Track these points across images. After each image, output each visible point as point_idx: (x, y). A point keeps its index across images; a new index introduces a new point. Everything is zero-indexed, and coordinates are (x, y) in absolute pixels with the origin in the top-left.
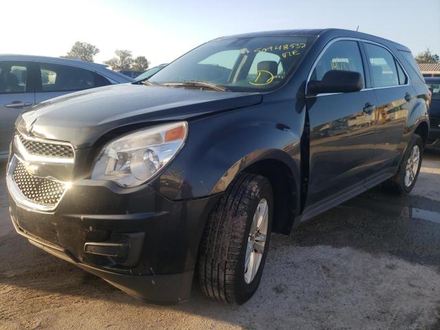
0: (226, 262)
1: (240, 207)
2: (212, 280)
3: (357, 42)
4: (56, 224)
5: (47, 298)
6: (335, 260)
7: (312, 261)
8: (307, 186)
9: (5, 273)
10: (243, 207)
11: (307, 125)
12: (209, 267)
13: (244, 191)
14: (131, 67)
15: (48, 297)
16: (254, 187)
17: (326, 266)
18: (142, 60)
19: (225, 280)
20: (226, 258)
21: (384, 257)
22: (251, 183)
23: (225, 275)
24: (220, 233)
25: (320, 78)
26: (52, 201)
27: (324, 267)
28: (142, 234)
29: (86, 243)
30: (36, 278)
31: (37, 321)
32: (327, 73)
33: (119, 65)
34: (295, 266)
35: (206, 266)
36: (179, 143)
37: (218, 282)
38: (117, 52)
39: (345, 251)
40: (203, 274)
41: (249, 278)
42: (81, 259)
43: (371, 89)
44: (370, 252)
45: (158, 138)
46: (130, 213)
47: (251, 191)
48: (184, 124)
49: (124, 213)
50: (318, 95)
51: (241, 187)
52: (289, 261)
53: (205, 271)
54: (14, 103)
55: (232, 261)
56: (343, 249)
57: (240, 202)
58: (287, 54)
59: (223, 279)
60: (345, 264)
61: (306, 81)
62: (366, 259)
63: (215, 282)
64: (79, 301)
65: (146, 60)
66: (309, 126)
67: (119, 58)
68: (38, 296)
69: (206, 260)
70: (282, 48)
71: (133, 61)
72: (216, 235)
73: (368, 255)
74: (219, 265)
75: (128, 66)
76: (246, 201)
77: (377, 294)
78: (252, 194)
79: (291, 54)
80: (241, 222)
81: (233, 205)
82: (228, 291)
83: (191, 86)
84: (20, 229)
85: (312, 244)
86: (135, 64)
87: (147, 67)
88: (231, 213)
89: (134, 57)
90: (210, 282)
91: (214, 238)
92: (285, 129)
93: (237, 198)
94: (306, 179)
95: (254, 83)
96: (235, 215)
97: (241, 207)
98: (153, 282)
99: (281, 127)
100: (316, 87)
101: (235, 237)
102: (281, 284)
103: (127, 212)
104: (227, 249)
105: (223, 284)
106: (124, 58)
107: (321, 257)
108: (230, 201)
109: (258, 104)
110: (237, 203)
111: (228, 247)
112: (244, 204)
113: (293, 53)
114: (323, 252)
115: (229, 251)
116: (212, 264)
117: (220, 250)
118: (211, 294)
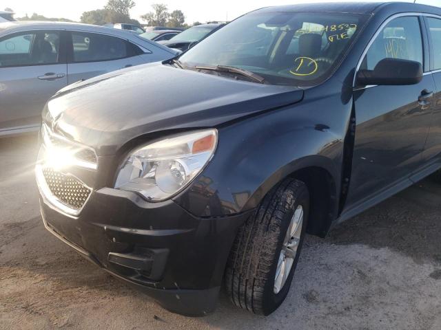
0: (255, 279)
1: (272, 221)
2: (239, 293)
3: (418, 17)
4: (79, 229)
5: (75, 291)
6: (373, 263)
7: (347, 263)
8: (347, 187)
9: (37, 260)
10: (275, 222)
11: (352, 122)
12: (236, 281)
13: (278, 202)
14: (167, 21)
15: (77, 289)
16: (289, 197)
17: (363, 271)
18: (179, 14)
19: (253, 296)
20: (255, 274)
21: (427, 263)
22: (286, 193)
23: (253, 291)
24: (249, 248)
25: (371, 66)
26: (76, 204)
27: (359, 272)
28: (166, 250)
29: (110, 253)
30: (66, 267)
31: (66, 318)
32: (379, 63)
33: (155, 19)
34: (328, 268)
35: (232, 280)
36: (208, 155)
37: (245, 296)
38: (153, 6)
39: (384, 252)
40: (230, 286)
41: (278, 287)
42: (106, 266)
43: (430, 73)
44: (412, 256)
45: (185, 148)
46: (154, 229)
47: (286, 202)
48: (214, 132)
49: (148, 229)
50: (367, 87)
51: (275, 197)
52: (322, 262)
53: (233, 284)
54: (47, 74)
55: (261, 278)
56: (382, 249)
57: (272, 216)
58: (335, 38)
59: (250, 295)
60: (383, 268)
61: (354, 69)
62: (407, 265)
63: (243, 296)
64: (106, 297)
65: (182, 14)
66: (355, 122)
67: (155, 12)
68: (67, 289)
69: (234, 275)
70: (329, 29)
71: (169, 15)
72: (245, 251)
73: (410, 260)
74: (247, 280)
75: (164, 20)
76: (279, 215)
77: (417, 310)
78: (287, 207)
79: (340, 37)
80: (272, 238)
81: (265, 218)
82: (256, 306)
83: (224, 72)
84: (48, 225)
85: (348, 242)
86: (171, 18)
87: (183, 21)
88: (262, 226)
89: (170, 11)
90: (237, 295)
91: (243, 252)
92: (324, 130)
93: (270, 211)
94: (347, 180)
95: (295, 72)
96: (267, 229)
97: (274, 221)
98: (178, 297)
99: (321, 128)
100: (366, 78)
101: (265, 254)
102: (312, 291)
103: (151, 227)
104: (256, 266)
105: (250, 299)
106: (160, 12)
107: (357, 260)
108: (262, 214)
109: (299, 102)
110: (270, 216)
111: (257, 264)
112: (277, 218)
113: (342, 36)
114: (359, 253)
115: (258, 268)
116: (240, 279)
117: (249, 266)
118: (238, 304)
